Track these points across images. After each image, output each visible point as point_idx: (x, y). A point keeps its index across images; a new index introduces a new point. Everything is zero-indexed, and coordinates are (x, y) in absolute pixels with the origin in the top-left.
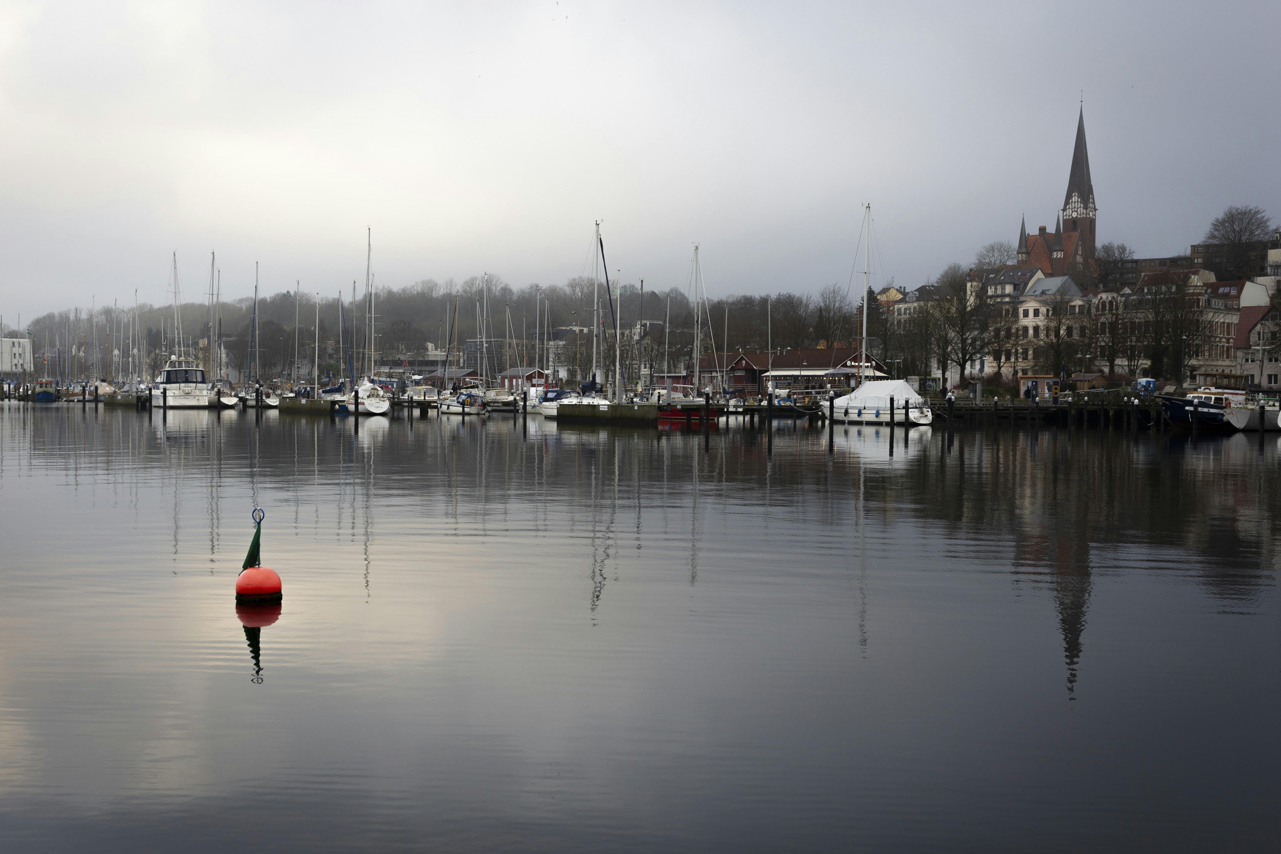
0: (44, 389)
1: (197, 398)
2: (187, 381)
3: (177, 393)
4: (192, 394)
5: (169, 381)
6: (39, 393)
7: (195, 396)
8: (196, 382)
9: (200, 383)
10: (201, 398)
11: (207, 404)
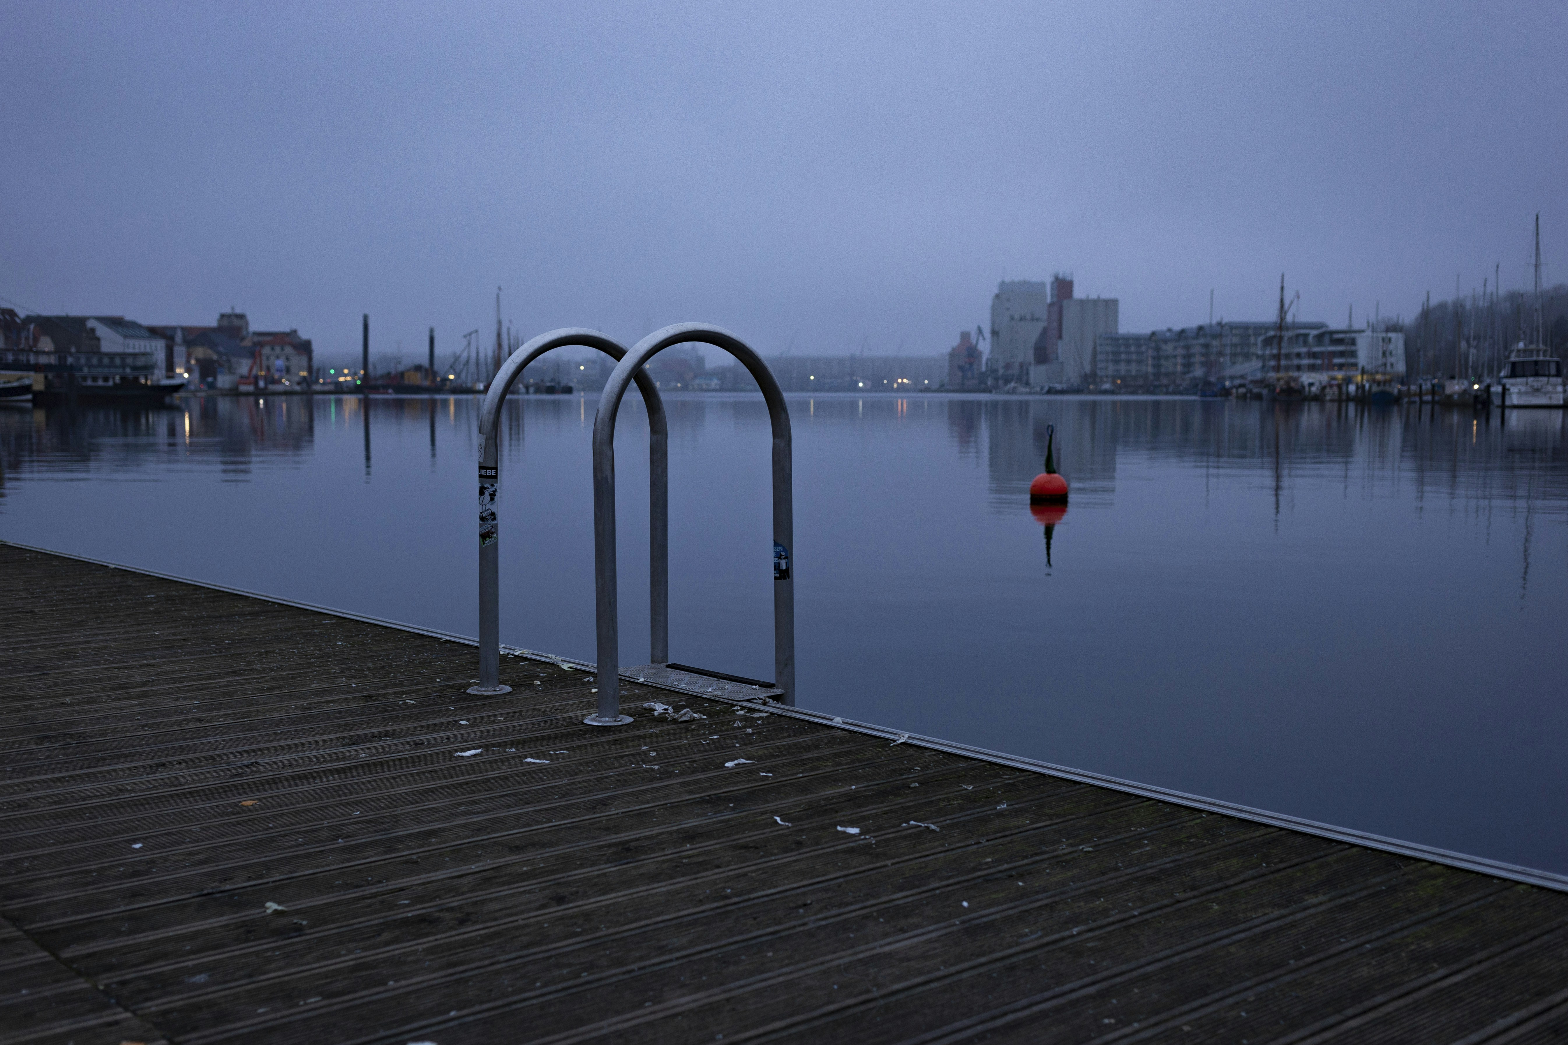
0: (1381, 388)
1: (1548, 395)
2: (1536, 374)
3: (1523, 389)
4: (1543, 390)
5: (1513, 374)
6: (1376, 394)
7: (1545, 394)
8: (1549, 376)
9: (1553, 376)
10: (1554, 396)
11: (1561, 402)
